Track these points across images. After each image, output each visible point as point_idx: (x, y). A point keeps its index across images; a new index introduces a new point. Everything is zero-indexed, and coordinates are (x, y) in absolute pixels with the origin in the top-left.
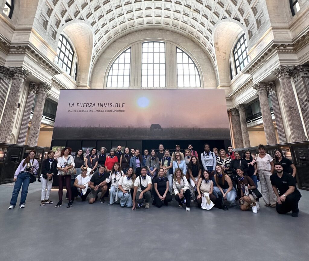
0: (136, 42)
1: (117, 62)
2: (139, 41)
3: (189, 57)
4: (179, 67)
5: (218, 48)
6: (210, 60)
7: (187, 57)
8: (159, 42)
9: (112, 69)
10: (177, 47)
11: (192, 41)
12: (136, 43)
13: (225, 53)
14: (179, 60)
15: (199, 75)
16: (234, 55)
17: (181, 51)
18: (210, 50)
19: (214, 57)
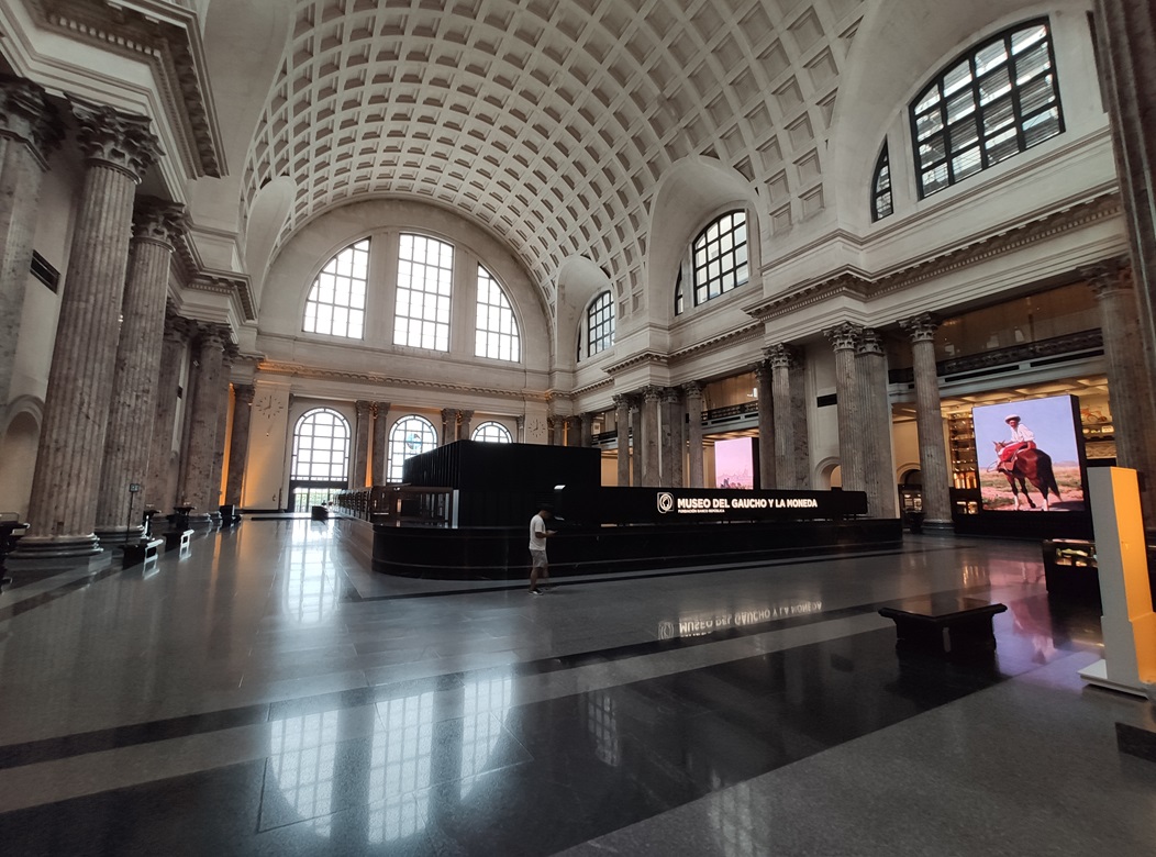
0: (385, 227)
1: (330, 268)
2: (391, 226)
3: (502, 291)
4: (481, 310)
5: (564, 295)
6: (544, 311)
7: (499, 290)
8: (441, 242)
9: (319, 287)
10: (479, 264)
11: (513, 257)
12: (386, 230)
13: (574, 308)
14: (482, 296)
15: (518, 336)
16: (589, 317)
17: (487, 276)
18: (546, 290)
19: (553, 308)
